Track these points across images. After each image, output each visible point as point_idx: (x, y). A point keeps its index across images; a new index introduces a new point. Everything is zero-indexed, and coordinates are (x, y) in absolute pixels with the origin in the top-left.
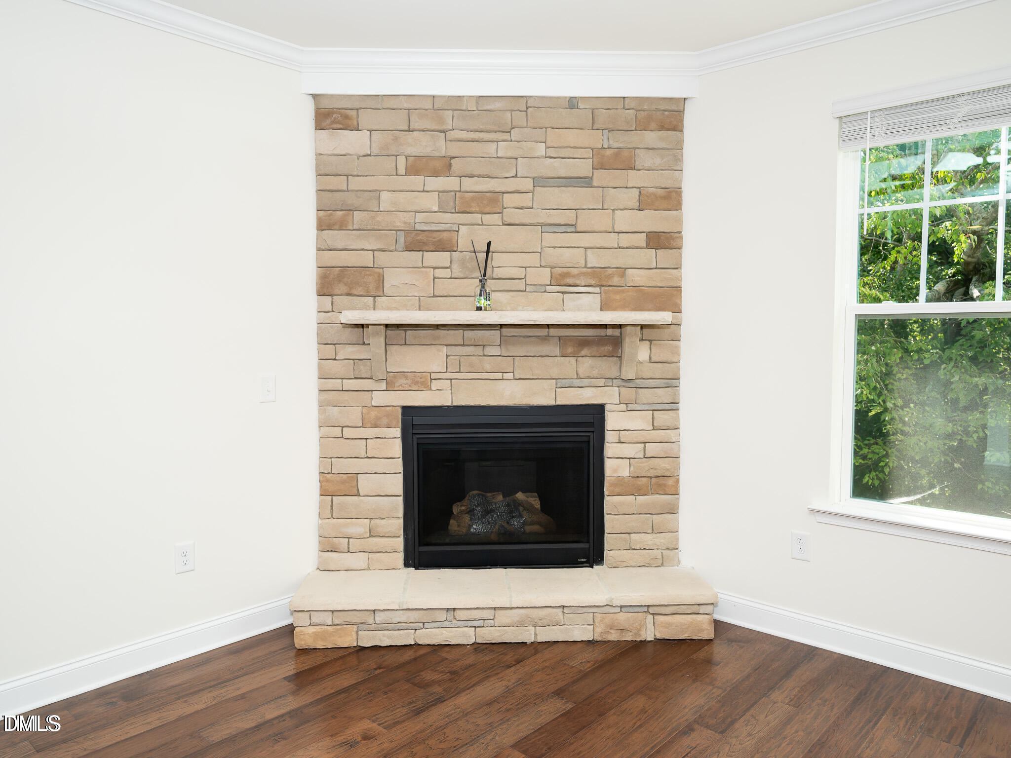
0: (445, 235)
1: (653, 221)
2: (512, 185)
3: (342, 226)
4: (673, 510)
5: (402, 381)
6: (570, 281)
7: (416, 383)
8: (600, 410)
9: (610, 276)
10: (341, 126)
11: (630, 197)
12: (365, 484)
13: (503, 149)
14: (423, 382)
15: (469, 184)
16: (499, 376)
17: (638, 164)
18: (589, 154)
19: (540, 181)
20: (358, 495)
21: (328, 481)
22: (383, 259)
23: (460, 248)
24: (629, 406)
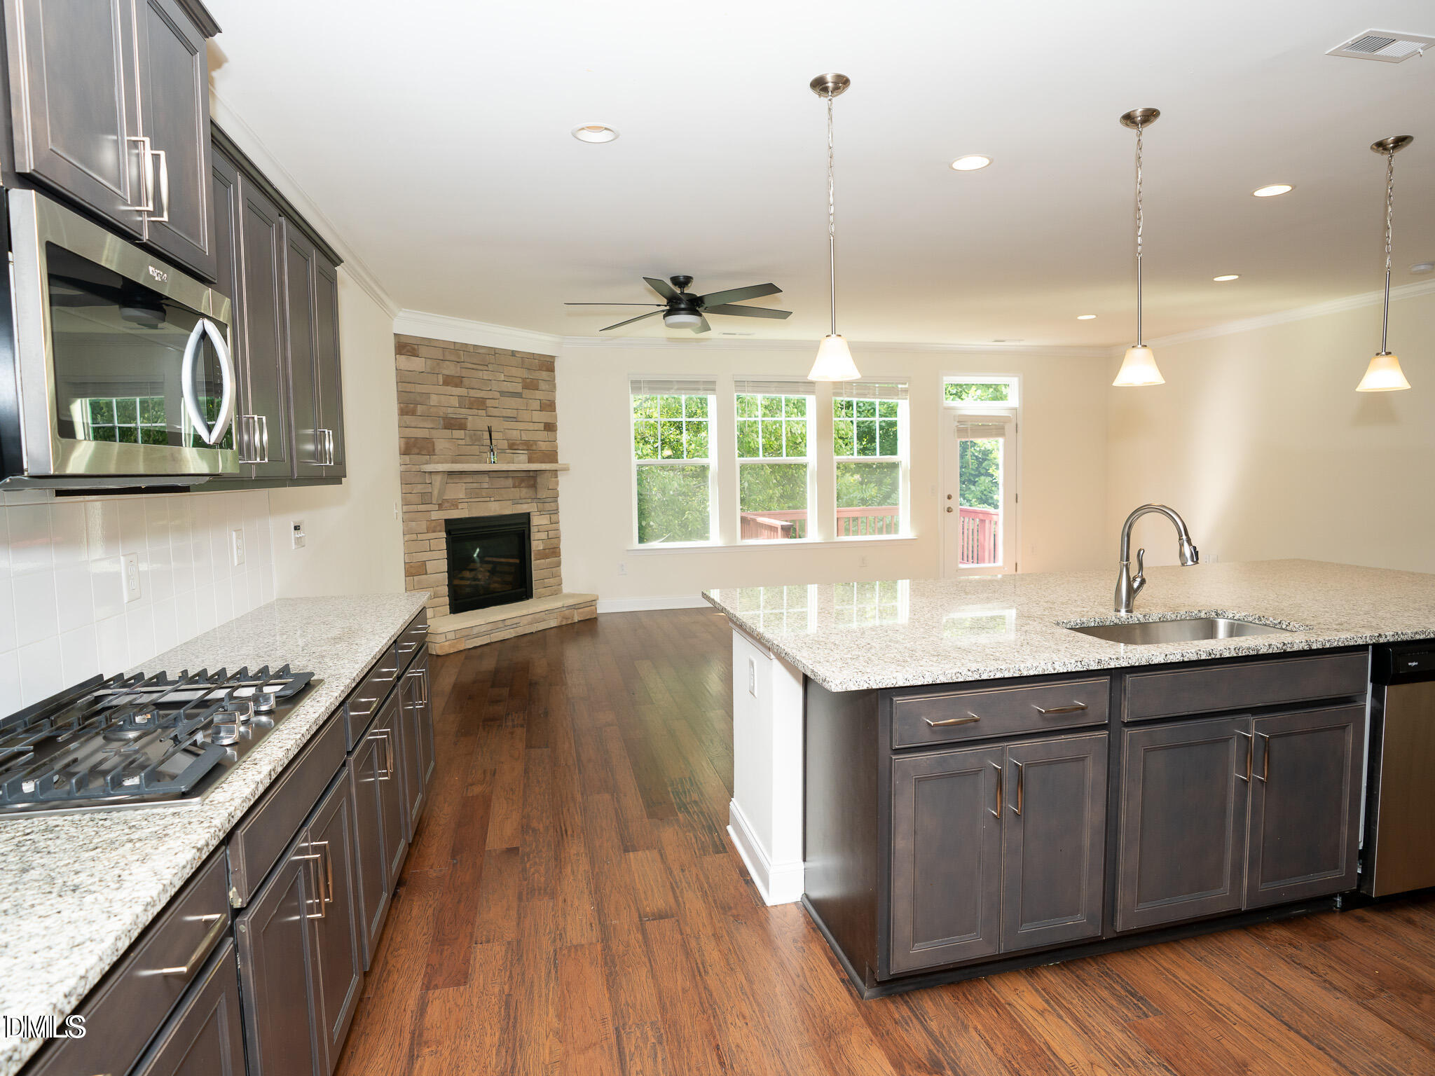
0: (463, 421)
1: (544, 417)
2: (490, 395)
3: (413, 413)
4: (559, 564)
5: (446, 504)
6: (516, 447)
7: (453, 505)
8: (528, 516)
9: (532, 445)
10: (410, 354)
11: (536, 405)
12: (430, 567)
13: (486, 375)
14: (455, 504)
15: (473, 393)
16: (488, 499)
17: (540, 388)
18: (520, 380)
19: (503, 393)
20: (426, 574)
21: (411, 567)
22: (435, 434)
23: (468, 428)
24: (541, 512)
